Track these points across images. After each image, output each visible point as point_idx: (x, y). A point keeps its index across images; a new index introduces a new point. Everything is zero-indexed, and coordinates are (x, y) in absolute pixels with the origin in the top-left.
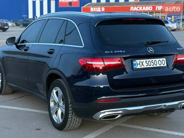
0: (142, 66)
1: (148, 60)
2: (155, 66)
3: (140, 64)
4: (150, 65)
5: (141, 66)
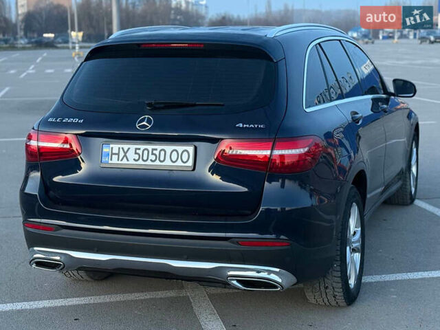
1: (143, 147)
3: (118, 154)
4: (145, 158)
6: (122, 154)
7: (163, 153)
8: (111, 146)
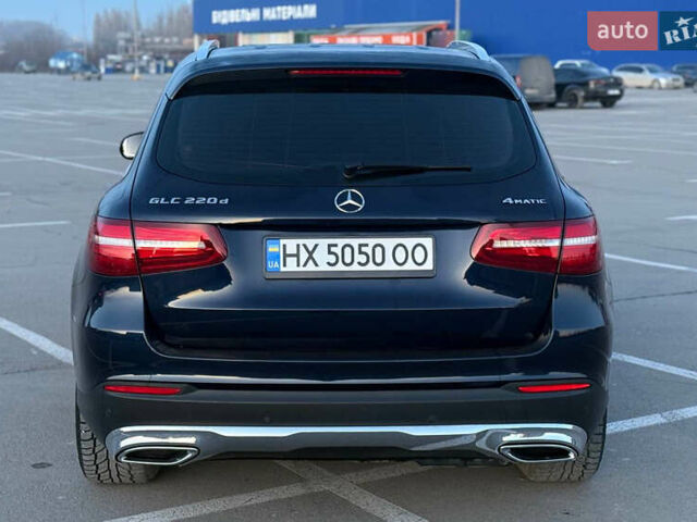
0: (305, 265)
1: (341, 242)
2: (371, 267)
3: (297, 255)
4: (348, 260)
5: (302, 263)
6: (304, 255)
7: (379, 250)
8: (283, 242)
